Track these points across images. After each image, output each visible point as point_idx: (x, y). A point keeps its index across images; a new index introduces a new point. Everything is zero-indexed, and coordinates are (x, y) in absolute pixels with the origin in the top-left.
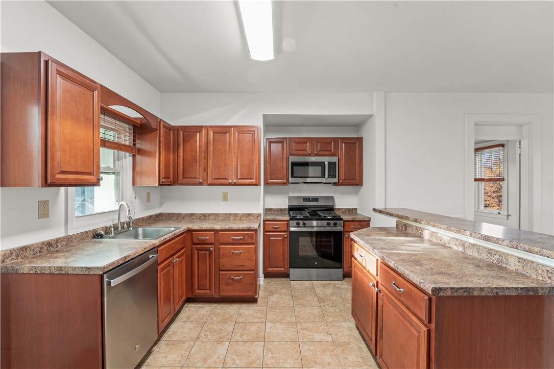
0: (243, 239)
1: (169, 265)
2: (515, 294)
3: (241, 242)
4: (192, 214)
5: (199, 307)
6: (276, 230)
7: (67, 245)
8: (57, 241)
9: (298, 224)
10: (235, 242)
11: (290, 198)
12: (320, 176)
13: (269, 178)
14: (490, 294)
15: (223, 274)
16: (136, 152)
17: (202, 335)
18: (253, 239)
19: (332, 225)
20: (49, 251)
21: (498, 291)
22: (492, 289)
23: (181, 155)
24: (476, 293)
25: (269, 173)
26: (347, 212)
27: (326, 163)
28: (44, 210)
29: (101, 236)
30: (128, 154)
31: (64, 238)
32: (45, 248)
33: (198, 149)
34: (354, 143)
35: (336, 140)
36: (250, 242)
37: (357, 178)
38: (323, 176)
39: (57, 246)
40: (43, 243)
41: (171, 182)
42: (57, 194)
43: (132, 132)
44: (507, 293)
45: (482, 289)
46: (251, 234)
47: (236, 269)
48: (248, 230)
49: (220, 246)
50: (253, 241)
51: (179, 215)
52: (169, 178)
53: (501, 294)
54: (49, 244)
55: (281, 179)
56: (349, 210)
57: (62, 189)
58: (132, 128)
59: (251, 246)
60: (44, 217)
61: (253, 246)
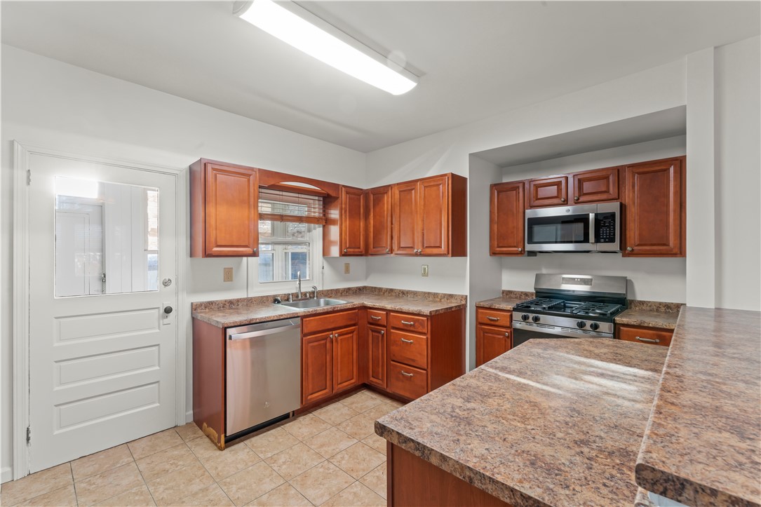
0: (413, 326)
1: (325, 338)
2: (507, 501)
3: (412, 329)
4: (392, 290)
5: (372, 398)
6: (492, 323)
7: (247, 305)
8: (238, 301)
9: (525, 318)
10: (406, 328)
11: (538, 278)
12: (582, 239)
13: (496, 246)
14: (458, 475)
15: (393, 365)
16: (326, 222)
17: (344, 424)
18: (423, 327)
19: (588, 327)
20: (230, 308)
21: (472, 475)
22: (463, 468)
23: (372, 222)
24: (434, 461)
25: (496, 238)
26: (663, 309)
27: (592, 216)
28: (229, 275)
29: (279, 302)
30: (317, 226)
31: (244, 299)
32: (228, 305)
33: (386, 213)
34: (665, 170)
35: (619, 171)
36: (421, 331)
37: (672, 241)
38: (586, 240)
39: (238, 305)
40: (226, 301)
41: (361, 252)
42: (240, 263)
43: (321, 207)
44: (490, 489)
45: (444, 458)
46: (422, 320)
47: (406, 362)
48: (418, 315)
49: (392, 331)
50: (424, 331)
51: (380, 289)
52: (359, 248)
53: (477, 484)
54: (231, 302)
55: (515, 247)
56: (668, 306)
57: (245, 259)
58: (321, 199)
59: (422, 336)
60: (229, 281)
61: (425, 337)
